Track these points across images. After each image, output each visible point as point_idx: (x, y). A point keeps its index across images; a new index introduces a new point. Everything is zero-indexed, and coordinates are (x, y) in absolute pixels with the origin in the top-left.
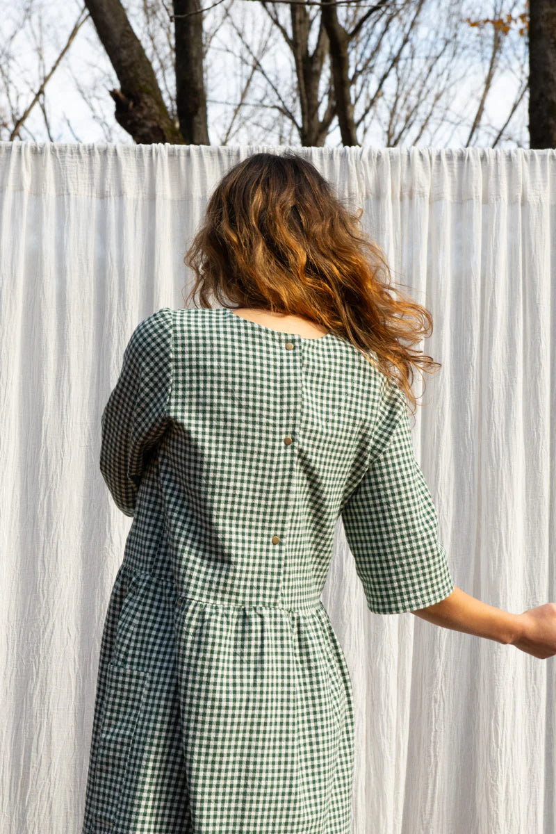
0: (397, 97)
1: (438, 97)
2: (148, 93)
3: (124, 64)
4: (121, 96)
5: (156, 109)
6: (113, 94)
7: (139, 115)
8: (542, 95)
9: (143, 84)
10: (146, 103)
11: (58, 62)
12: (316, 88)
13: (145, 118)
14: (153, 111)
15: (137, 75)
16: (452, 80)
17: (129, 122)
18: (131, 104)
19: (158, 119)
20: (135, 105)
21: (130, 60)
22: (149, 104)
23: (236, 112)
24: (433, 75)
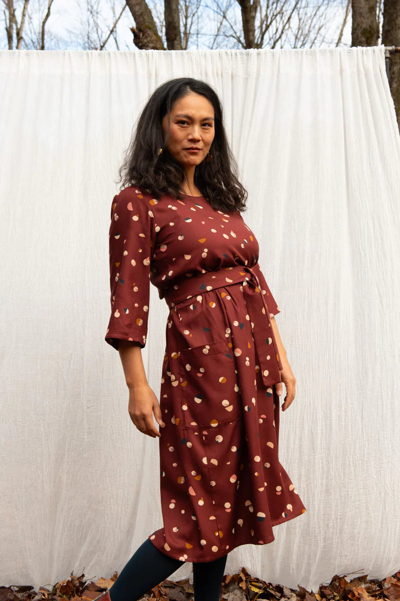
0: (299, 29)
1: (320, 29)
2: (150, 29)
3: (137, 14)
4: (136, 31)
5: (154, 37)
6: (132, 30)
7: (145, 41)
8: (358, 25)
9: (147, 24)
10: (149, 34)
11: (121, 14)
12: (253, 25)
13: (148, 42)
14: (153, 38)
15: (144, 19)
16: (327, 19)
17: (140, 45)
18: (141, 35)
19: (155, 42)
20: (143, 35)
21: (141, 11)
22: (151, 35)
23: (215, 40)
24: (317, 17)
